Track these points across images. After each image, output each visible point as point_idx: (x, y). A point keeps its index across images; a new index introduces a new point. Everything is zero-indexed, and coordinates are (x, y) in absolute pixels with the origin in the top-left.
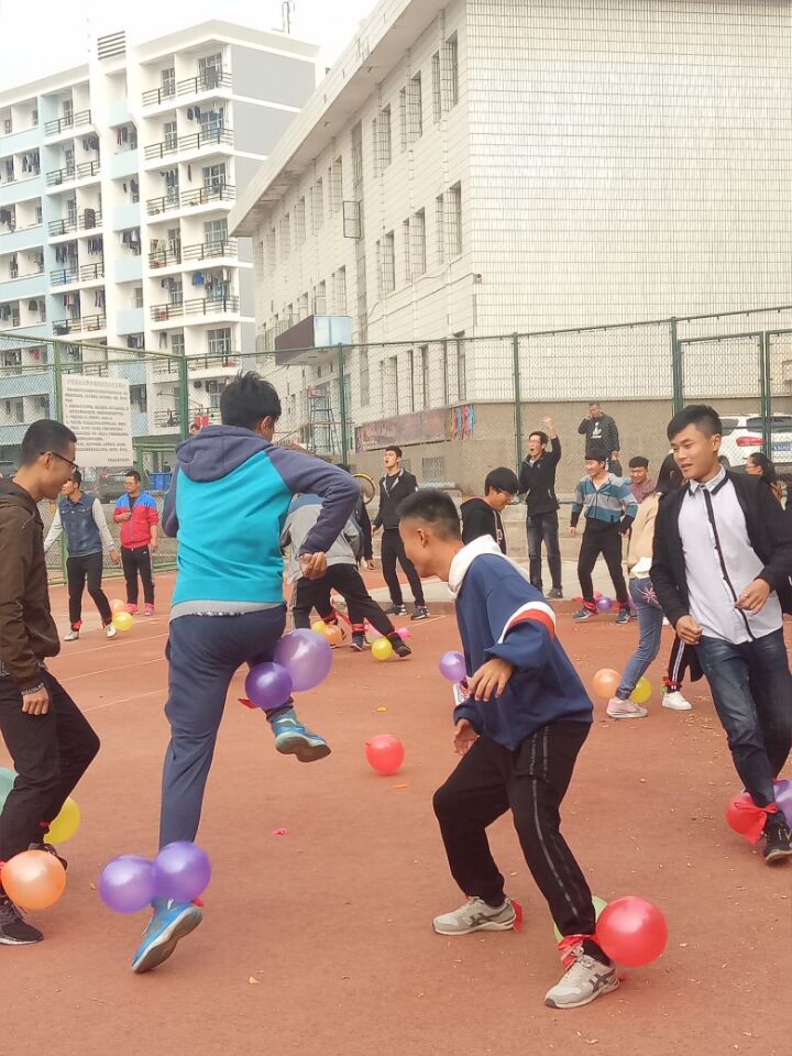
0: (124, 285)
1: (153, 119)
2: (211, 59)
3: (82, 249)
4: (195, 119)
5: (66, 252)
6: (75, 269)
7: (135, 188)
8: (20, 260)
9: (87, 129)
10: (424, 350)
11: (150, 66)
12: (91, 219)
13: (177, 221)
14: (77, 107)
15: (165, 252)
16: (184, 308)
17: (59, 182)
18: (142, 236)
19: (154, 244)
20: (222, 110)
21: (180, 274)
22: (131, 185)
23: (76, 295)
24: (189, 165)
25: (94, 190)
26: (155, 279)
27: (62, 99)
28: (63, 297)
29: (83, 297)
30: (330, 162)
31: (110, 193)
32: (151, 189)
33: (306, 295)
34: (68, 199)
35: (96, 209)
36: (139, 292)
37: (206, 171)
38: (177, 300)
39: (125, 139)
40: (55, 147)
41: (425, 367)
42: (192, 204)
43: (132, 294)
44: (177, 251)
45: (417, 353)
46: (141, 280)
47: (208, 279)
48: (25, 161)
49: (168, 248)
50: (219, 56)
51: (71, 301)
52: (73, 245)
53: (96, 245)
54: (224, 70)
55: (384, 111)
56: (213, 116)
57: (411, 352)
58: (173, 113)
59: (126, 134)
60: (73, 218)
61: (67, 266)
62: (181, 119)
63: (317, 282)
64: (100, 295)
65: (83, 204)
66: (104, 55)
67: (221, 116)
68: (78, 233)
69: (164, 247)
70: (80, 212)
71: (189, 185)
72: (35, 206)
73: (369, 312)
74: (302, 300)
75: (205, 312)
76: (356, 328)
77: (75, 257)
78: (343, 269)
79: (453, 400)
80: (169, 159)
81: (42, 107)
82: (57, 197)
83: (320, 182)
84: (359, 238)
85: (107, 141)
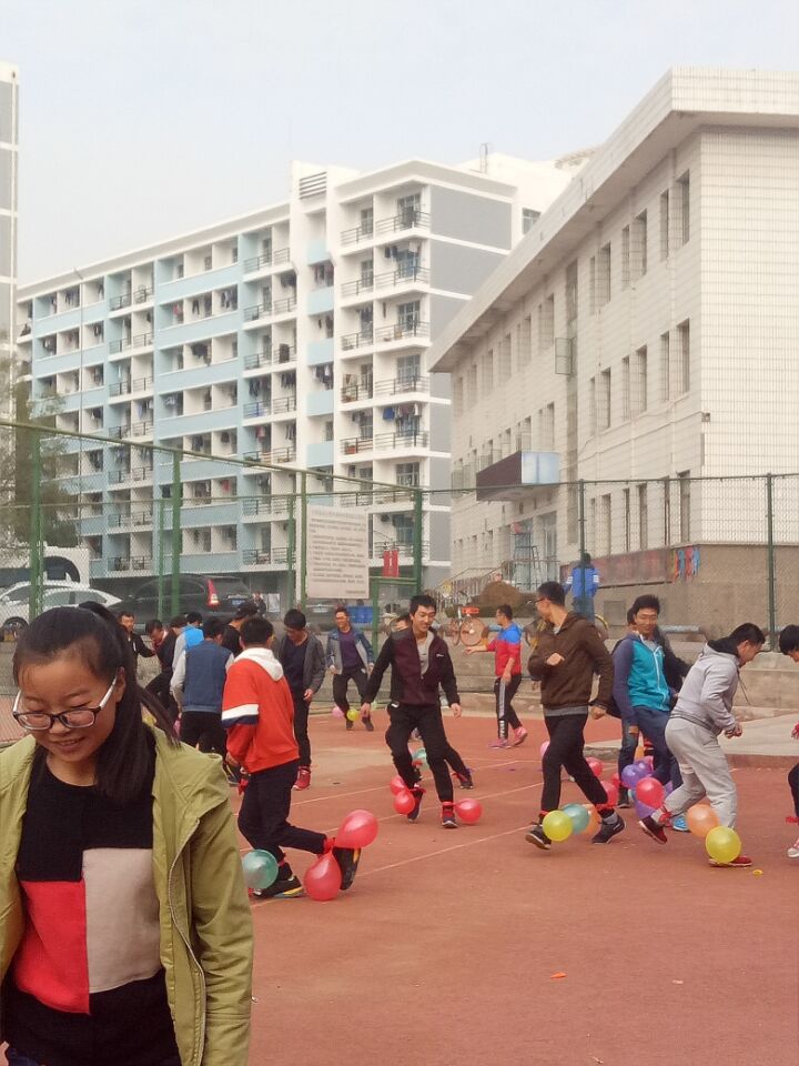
0: (315, 419)
1: (351, 258)
2: (410, 199)
3: (276, 385)
4: (392, 257)
5: (260, 386)
6: (267, 402)
7: (330, 324)
8: (214, 394)
9: (284, 267)
10: (642, 488)
11: (350, 206)
12: (285, 355)
13: (370, 357)
14: (275, 246)
15: (357, 387)
16: (374, 442)
17: (256, 317)
18: (335, 371)
19: (347, 379)
20: (419, 248)
21: (371, 409)
22: (326, 321)
23: (268, 428)
24: (385, 303)
25: (290, 326)
26: (347, 413)
27: (262, 238)
28: (255, 430)
29: (274, 431)
30: (541, 299)
31: (305, 329)
32: (345, 326)
33: (509, 432)
34: (264, 335)
35: (290, 344)
36: (330, 426)
37: (401, 309)
38: (367, 433)
39: (322, 277)
40: (253, 285)
41: (643, 507)
42: (386, 340)
43: (323, 427)
44: (369, 386)
45: (634, 492)
46: (332, 414)
47: (398, 414)
48: (223, 297)
49: (359, 383)
50: (418, 197)
51: (262, 434)
52: (267, 379)
53: (289, 379)
54: (423, 210)
55: (603, 249)
56: (411, 255)
57: (627, 491)
58: (370, 252)
59: (324, 272)
60: (267, 354)
61: (260, 399)
62: (378, 258)
63: (522, 419)
64: (291, 428)
65: (277, 340)
66: (305, 196)
67: (418, 254)
68: (273, 368)
69: (356, 382)
70: (275, 347)
71: (384, 323)
72: (231, 341)
73: (579, 449)
74: (505, 436)
75: (394, 446)
76: (564, 465)
77: (268, 391)
78: (551, 406)
79: (676, 541)
80: (364, 297)
81: (241, 245)
82: (253, 333)
83: (529, 319)
84: (571, 374)
85: (305, 279)
